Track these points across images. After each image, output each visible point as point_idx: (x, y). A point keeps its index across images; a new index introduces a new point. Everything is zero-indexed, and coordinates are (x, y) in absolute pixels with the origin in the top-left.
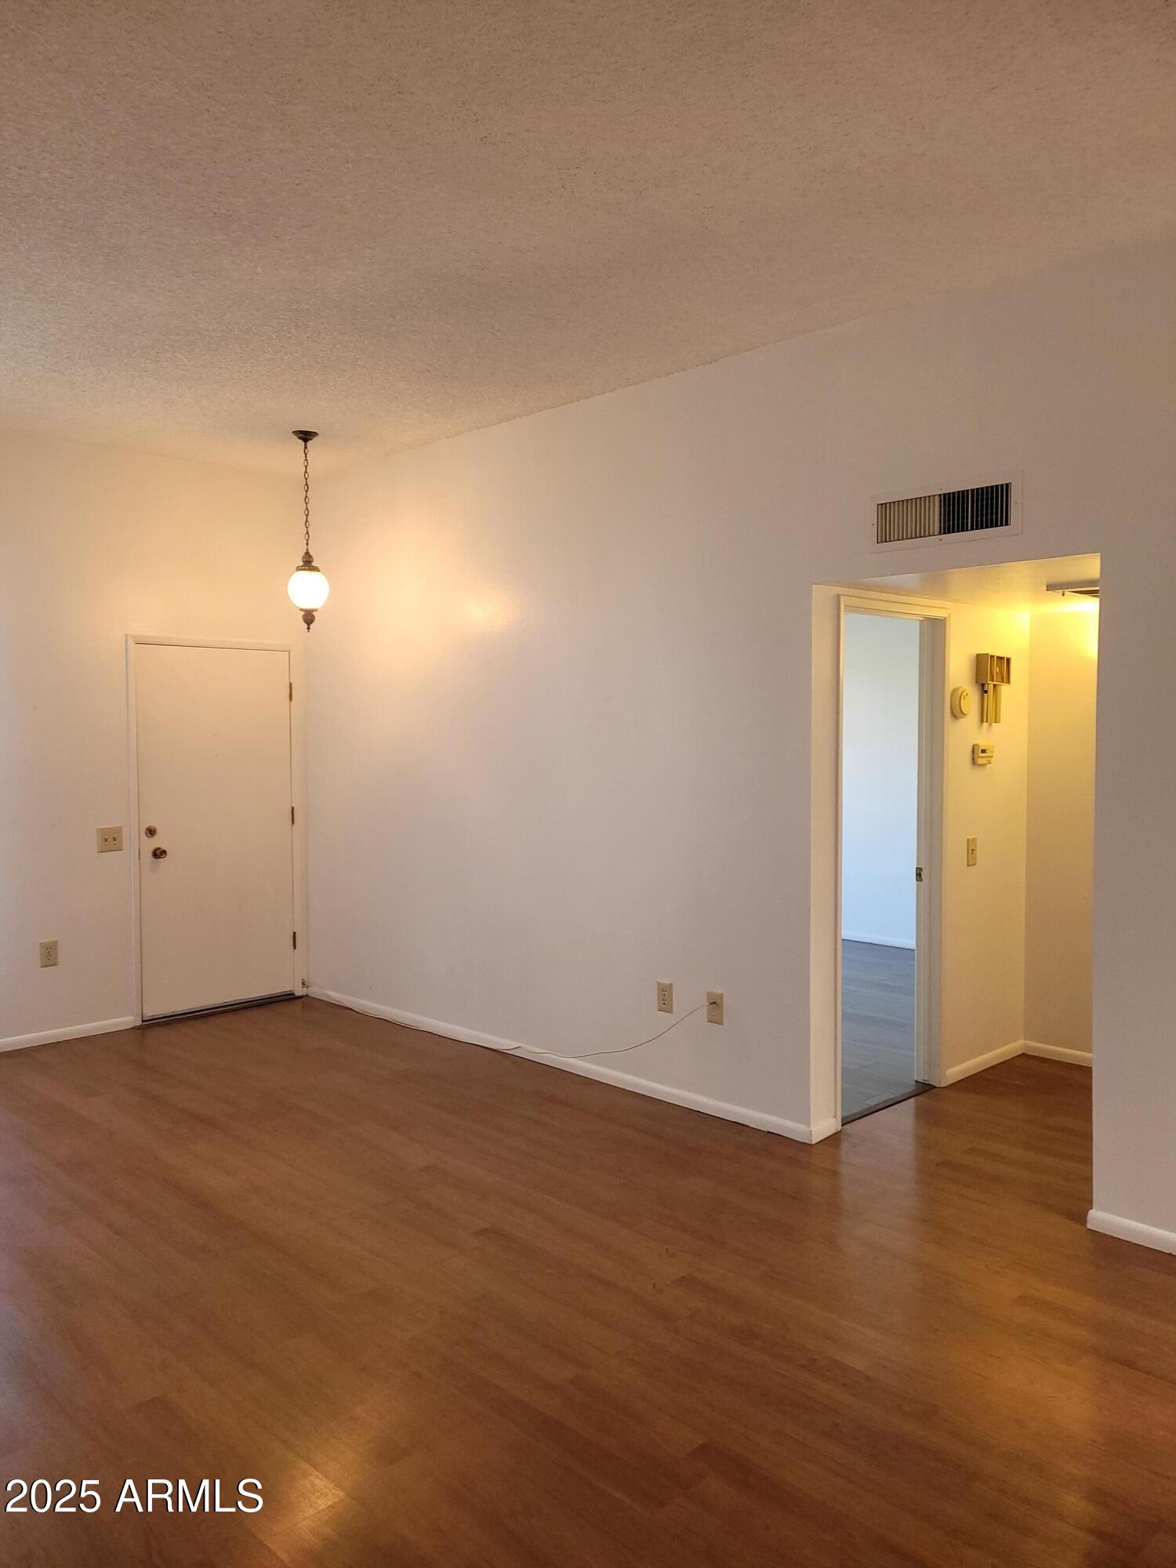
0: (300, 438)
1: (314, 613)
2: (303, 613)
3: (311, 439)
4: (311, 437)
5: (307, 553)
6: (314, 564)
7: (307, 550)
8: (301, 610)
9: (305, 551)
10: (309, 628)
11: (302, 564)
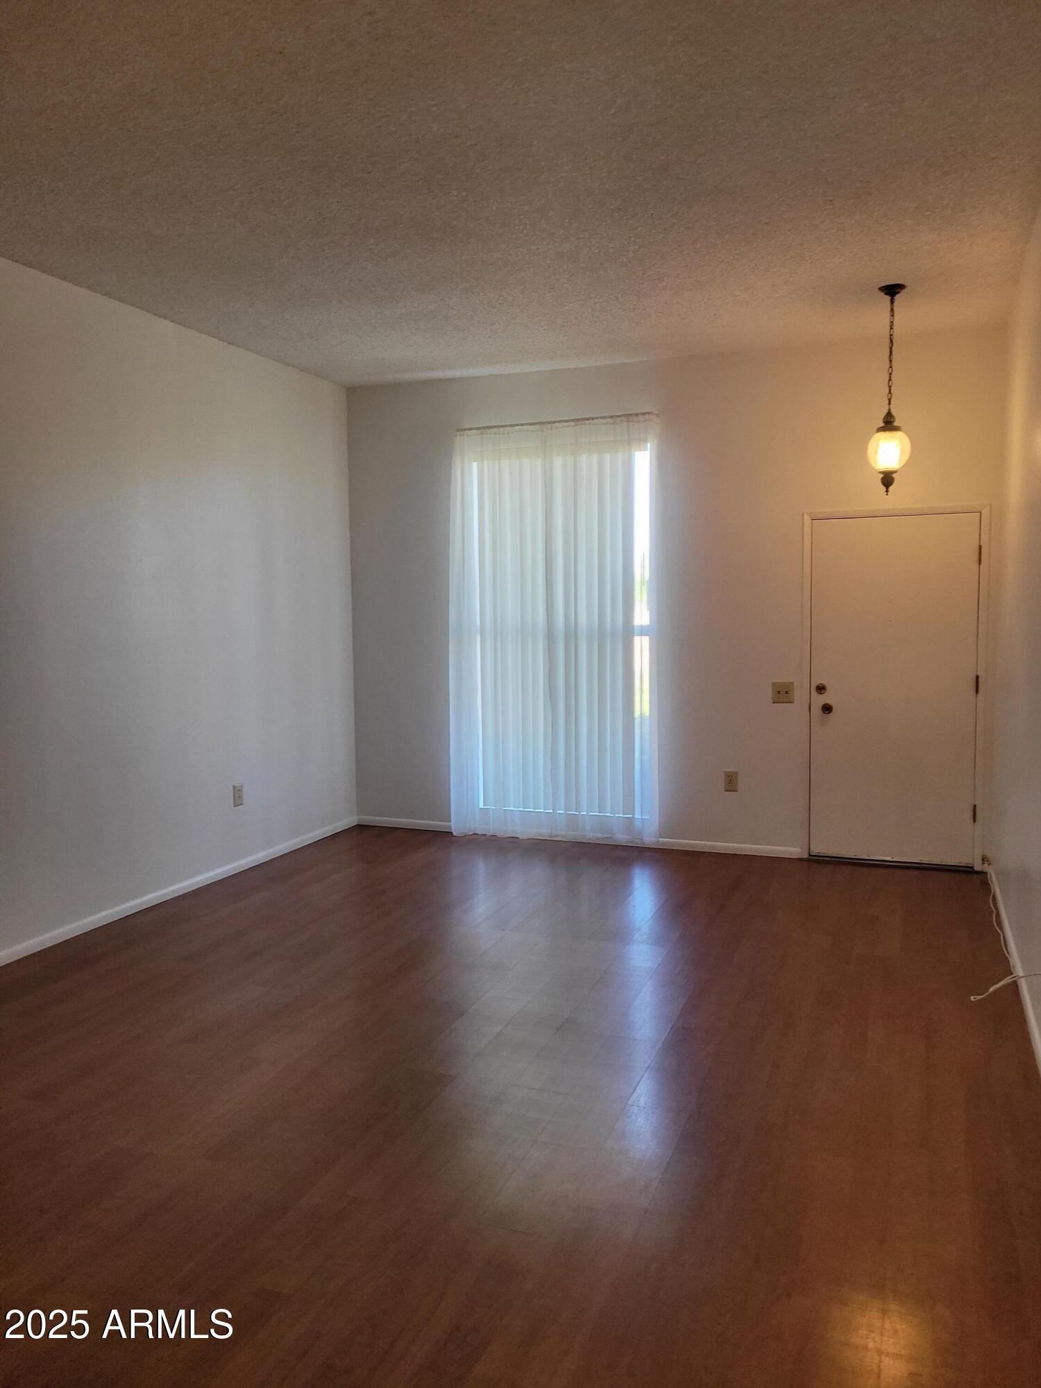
0: (886, 294)
1: (894, 475)
2: (882, 476)
3: (898, 293)
4: (898, 290)
5: (889, 414)
6: (896, 424)
7: (889, 410)
8: (880, 472)
9: (886, 411)
10: (887, 491)
11: (883, 425)
